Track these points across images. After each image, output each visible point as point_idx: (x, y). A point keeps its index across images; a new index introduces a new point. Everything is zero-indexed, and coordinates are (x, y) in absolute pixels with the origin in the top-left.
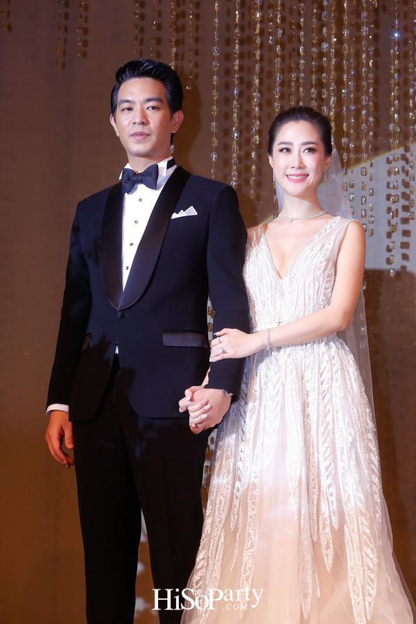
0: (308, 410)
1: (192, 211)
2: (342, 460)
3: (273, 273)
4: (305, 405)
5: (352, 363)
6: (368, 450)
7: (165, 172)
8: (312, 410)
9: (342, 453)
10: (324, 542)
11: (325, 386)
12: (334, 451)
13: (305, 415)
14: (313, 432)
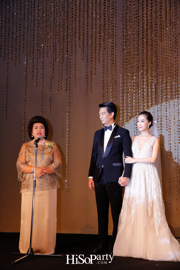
0: (146, 180)
1: (119, 136)
2: (153, 192)
3: (138, 149)
4: (145, 179)
5: (156, 169)
6: (159, 189)
7: (113, 127)
8: (147, 180)
9: (153, 190)
10: (149, 210)
11: (150, 175)
12: (151, 189)
13: (145, 181)
14: (147, 185)
